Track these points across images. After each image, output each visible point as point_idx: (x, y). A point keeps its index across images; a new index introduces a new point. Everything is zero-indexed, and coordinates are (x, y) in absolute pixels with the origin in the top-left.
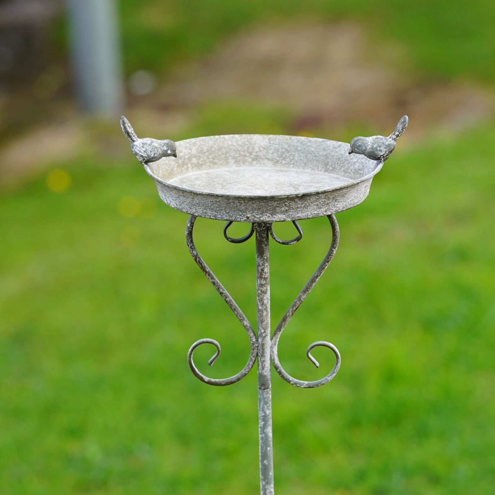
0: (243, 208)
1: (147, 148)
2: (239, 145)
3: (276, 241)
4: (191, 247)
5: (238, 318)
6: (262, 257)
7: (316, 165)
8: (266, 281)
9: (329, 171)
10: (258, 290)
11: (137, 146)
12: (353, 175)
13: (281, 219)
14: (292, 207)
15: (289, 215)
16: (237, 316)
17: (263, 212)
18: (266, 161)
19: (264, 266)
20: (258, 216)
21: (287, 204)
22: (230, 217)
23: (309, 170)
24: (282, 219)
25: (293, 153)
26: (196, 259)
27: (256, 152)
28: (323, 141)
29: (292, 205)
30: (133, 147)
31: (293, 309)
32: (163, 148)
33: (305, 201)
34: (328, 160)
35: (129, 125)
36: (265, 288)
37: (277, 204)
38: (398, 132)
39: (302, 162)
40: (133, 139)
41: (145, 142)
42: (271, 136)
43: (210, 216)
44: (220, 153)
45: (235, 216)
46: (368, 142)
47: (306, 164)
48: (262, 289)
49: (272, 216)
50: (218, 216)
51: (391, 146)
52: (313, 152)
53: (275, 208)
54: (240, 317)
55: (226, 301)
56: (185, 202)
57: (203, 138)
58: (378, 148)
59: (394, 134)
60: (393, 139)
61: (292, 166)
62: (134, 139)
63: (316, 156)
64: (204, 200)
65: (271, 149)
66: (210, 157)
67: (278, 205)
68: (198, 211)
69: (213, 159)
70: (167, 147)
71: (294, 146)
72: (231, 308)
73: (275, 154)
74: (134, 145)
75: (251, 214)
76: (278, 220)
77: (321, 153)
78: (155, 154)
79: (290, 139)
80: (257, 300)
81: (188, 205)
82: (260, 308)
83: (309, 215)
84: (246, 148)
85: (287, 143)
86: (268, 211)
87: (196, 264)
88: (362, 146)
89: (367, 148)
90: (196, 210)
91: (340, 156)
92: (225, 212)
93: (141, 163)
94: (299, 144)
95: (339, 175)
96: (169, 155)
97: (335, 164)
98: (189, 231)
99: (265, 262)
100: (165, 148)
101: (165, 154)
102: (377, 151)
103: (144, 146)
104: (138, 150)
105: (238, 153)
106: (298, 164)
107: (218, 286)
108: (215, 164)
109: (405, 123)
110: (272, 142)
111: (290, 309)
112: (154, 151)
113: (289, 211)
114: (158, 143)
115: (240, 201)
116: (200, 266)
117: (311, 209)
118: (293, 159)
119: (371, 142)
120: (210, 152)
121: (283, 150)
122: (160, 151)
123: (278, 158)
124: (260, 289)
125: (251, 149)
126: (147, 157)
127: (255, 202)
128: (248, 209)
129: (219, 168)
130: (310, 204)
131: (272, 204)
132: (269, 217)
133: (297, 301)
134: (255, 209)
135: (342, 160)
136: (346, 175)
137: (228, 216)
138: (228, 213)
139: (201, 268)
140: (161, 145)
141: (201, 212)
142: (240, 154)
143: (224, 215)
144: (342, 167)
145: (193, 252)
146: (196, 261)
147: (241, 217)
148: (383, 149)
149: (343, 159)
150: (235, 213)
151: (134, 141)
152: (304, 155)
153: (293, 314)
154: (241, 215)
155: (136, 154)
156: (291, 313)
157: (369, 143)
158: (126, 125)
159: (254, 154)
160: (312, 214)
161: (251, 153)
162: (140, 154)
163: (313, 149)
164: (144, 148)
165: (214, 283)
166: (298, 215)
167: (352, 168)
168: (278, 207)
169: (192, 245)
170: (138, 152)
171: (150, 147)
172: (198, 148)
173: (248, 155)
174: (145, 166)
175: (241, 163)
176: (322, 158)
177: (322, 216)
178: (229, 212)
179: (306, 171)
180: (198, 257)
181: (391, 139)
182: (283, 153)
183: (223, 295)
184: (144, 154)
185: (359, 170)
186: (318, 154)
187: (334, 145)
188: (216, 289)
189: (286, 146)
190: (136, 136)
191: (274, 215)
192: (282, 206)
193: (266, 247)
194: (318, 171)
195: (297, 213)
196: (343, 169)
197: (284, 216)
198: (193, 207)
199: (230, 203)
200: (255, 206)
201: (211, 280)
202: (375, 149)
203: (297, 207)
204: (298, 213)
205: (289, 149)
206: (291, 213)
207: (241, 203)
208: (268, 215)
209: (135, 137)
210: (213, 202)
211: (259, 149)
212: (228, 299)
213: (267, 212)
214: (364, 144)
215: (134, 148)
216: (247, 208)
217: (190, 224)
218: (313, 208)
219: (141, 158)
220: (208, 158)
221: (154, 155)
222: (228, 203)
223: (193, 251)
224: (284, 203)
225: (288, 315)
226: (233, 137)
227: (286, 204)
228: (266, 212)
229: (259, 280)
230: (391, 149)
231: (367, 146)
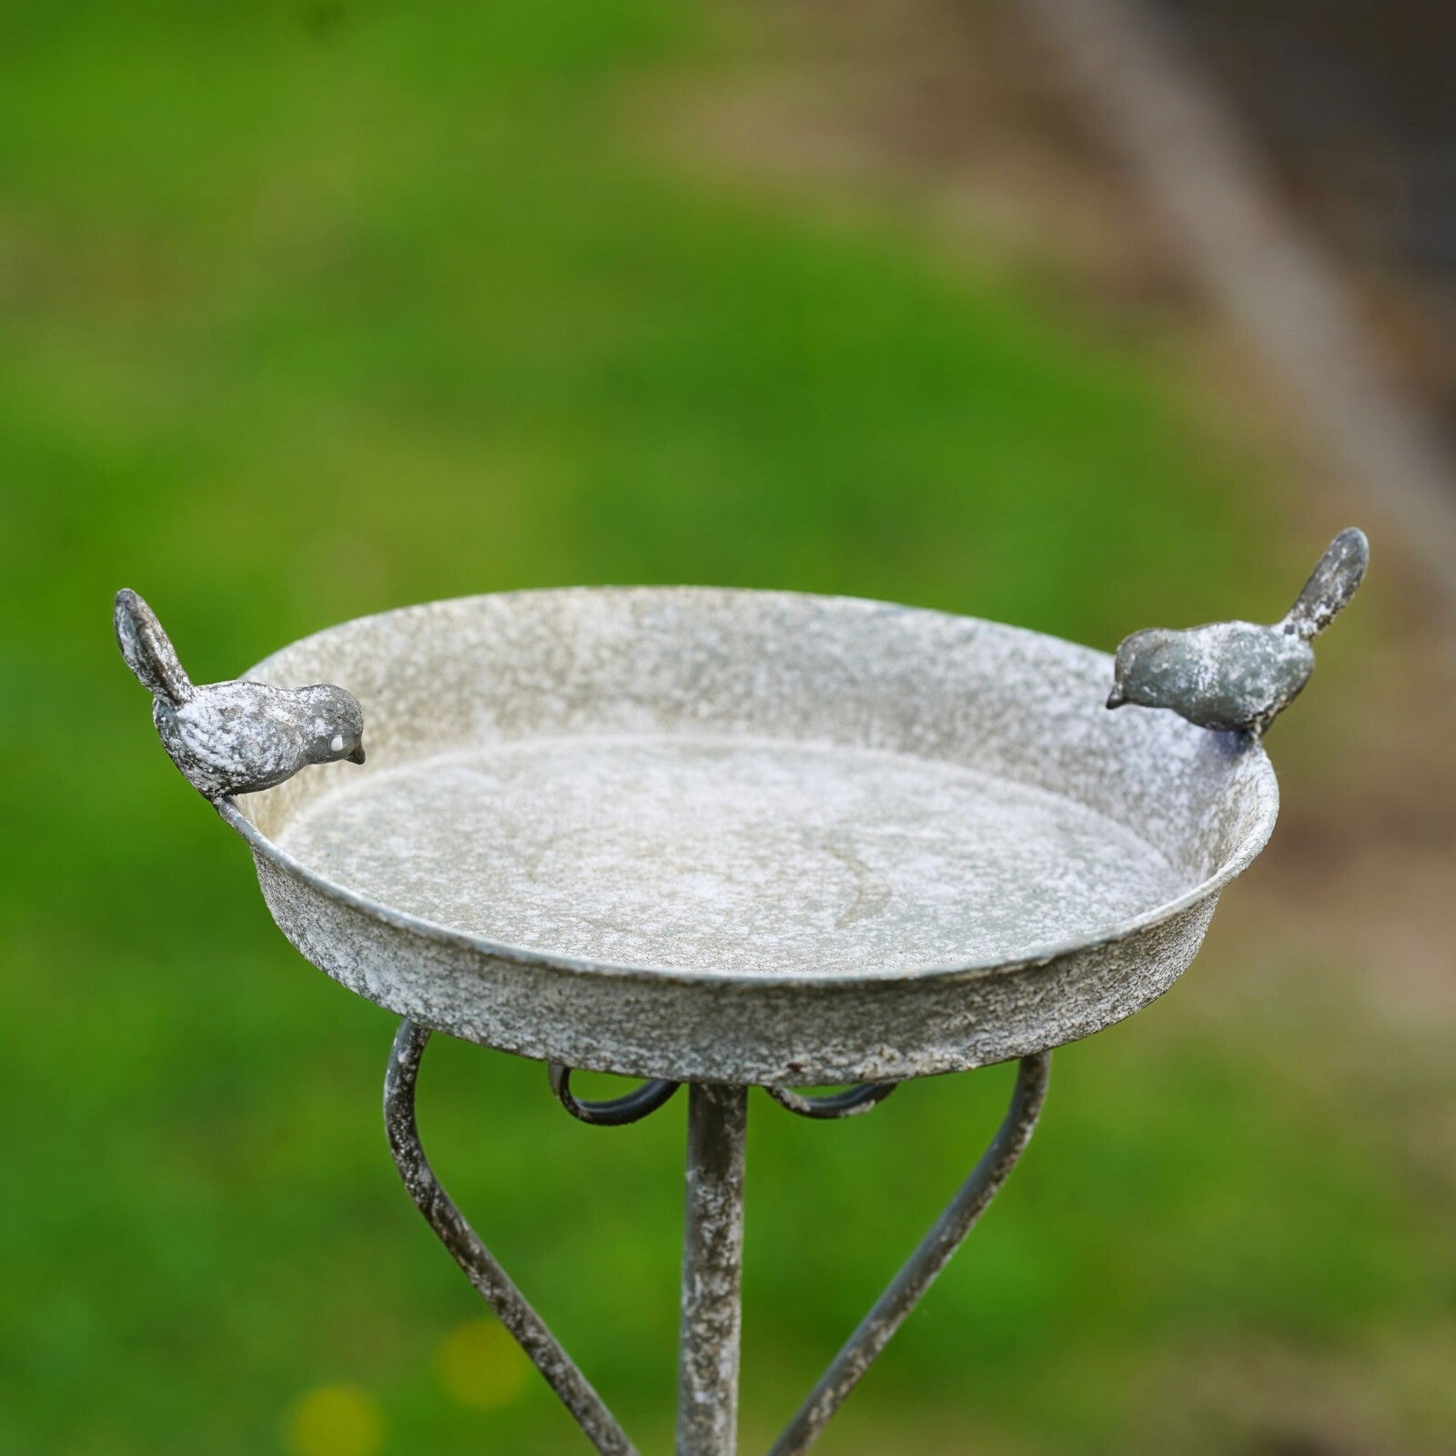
0: (781, 1028)
1: (246, 731)
2: (510, 643)
3: (787, 1105)
4: (409, 1154)
5: (599, 1447)
6: (721, 1177)
7: (856, 723)
8: (731, 1283)
9: (924, 748)
10: (697, 1319)
11: (196, 726)
12: (1057, 777)
13: (939, 1065)
14: (994, 1011)
15: (975, 1046)
16: (594, 1439)
17: (868, 1041)
18: (626, 708)
19: (728, 1216)
20: (843, 1061)
21: (978, 999)
22: (710, 1068)
23: (822, 745)
24: (945, 1066)
25: (742, 668)
26: (430, 1204)
27: (585, 671)
28: (881, 615)
29: (996, 1002)
30: (174, 732)
31: (836, 1389)
32: (311, 728)
33: (1051, 979)
34: (916, 700)
35: (159, 628)
36: (726, 1312)
37: (937, 1003)
38: (1328, 606)
39: (787, 709)
40: (175, 693)
41: (230, 704)
42: (642, 594)
43: (612, 1062)
44: (437, 685)
45: (739, 1061)
46: (1201, 658)
47: (806, 717)
48: (713, 1316)
49: (904, 1054)
50: (651, 1064)
51: (1297, 667)
52: (837, 662)
53: (923, 1022)
54: (609, 1440)
55: (550, 1378)
56: (482, 997)
57: (367, 622)
58: (1249, 684)
59: (1308, 613)
60: (1302, 637)
61: (741, 725)
62: (181, 692)
63: (852, 681)
64: (591, 996)
65: (644, 653)
66: (401, 706)
67: (939, 1008)
68: (551, 1041)
69: (413, 713)
70: (330, 721)
71: (748, 638)
72: (568, 1404)
73: (667, 677)
74: (183, 721)
75: (811, 1051)
76: (926, 1070)
77: (876, 669)
78: (281, 757)
79: (727, 604)
80: (685, 1364)
81: (496, 1012)
82: (700, 1397)
83: (1053, 1034)
84: (538, 653)
85: (715, 625)
86: (889, 1036)
87: (426, 1224)
88: (1175, 674)
89: (1197, 683)
90: (537, 1033)
91: (973, 685)
92: (689, 1047)
93: (210, 798)
94: (768, 627)
95: (977, 768)
96: (335, 756)
97: (952, 716)
98: (404, 1082)
99: (733, 1200)
100: (321, 728)
101: (319, 754)
102: (1242, 696)
103: (231, 725)
104: (203, 745)
105: (508, 677)
106: (772, 715)
107: (519, 1316)
108: (418, 735)
109: (1359, 567)
110: (647, 621)
111: (822, 1392)
112: (277, 745)
113: (978, 1028)
114: (287, 705)
115: (773, 1002)
116: (445, 1232)
117: (1063, 1011)
118: (748, 694)
119: (1212, 657)
120: (398, 685)
121: (701, 656)
122: (300, 740)
123: (678, 694)
124: (705, 1317)
125: (559, 660)
126: (243, 775)
127: (843, 1002)
128: (802, 1033)
129: (435, 752)
130: (1067, 988)
131: (913, 1007)
132: (891, 1059)
133: (855, 1357)
134: (835, 1030)
135: (990, 704)
136: (1017, 771)
137: (700, 1064)
138: (705, 1049)
139: (448, 1242)
140: (300, 715)
141: (566, 1045)
142: (515, 683)
143: (681, 1057)
144: (992, 732)
145: (416, 1177)
146: (426, 1211)
147: (763, 1067)
148: (1268, 684)
149: (994, 696)
150: (739, 1051)
151: (178, 702)
152: (796, 674)
153: (833, 1413)
154: (763, 1059)
155: (191, 760)
156: (827, 1411)
157: (1207, 661)
158: (149, 631)
159: (575, 677)
160: (1065, 1028)
161: (560, 677)
162: (210, 762)
163: (837, 650)
164: (228, 732)
165: (501, 1304)
166: (1009, 1042)
167: (1047, 739)
168: (937, 1014)
169: (413, 1144)
170: (201, 752)
171: (257, 726)
172: (353, 675)
173: (548, 683)
174: (228, 808)
175: (523, 724)
176: (883, 689)
177: (1097, 1031)
178: (710, 1047)
179: (811, 745)
180: (437, 1193)
181: (1295, 637)
182: (699, 669)
183: (539, 1352)
184: (230, 761)
185: (1090, 752)
186: (865, 670)
187: (936, 631)
188: (508, 1326)
189: (712, 638)
190: (186, 679)
191: (914, 1048)
192: (954, 1008)
193: (740, 1135)
194: (868, 746)
195: (1006, 1034)
196: (994, 742)
197: (955, 1049)
198: (522, 1023)
199: (720, 1010)
200: (835, 1017)
201: (488, 1292)
202: (1235, 686)
203: (1013, 1006)
204: (1011, 1033)
205: (723, 649)
206: (984, 1036)
207: (775, 1009)
208: (888, 1051)
209: (184, 684)
210: (639, 1007)
211: (596, 656)
212: (558, 1369)
213: (886, 1041)
214: (1184, 666)
215: (184, 732)
216: (799, 1030)
217: (407, 1052)
218: (1073, 1005)
219: (212, 776)
220: (392, 713)
221: (278, 765)
222: (714, 1010)
223: (416, 1172)
224: (966, 996)
225: (813, 1417)
226: (483, 609)
227: (973, 1002)
228: (880, 1040)
229: (702, 1277)
230: (1299, 683)
231: (1199, 672)
